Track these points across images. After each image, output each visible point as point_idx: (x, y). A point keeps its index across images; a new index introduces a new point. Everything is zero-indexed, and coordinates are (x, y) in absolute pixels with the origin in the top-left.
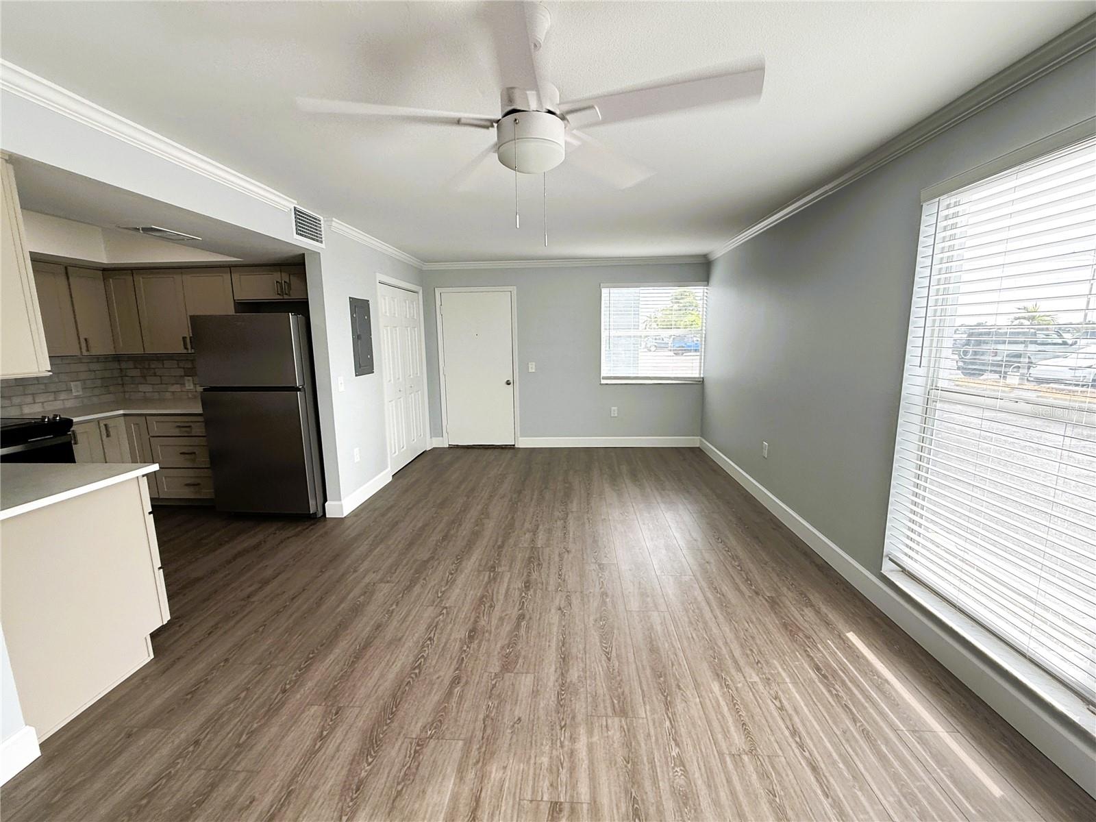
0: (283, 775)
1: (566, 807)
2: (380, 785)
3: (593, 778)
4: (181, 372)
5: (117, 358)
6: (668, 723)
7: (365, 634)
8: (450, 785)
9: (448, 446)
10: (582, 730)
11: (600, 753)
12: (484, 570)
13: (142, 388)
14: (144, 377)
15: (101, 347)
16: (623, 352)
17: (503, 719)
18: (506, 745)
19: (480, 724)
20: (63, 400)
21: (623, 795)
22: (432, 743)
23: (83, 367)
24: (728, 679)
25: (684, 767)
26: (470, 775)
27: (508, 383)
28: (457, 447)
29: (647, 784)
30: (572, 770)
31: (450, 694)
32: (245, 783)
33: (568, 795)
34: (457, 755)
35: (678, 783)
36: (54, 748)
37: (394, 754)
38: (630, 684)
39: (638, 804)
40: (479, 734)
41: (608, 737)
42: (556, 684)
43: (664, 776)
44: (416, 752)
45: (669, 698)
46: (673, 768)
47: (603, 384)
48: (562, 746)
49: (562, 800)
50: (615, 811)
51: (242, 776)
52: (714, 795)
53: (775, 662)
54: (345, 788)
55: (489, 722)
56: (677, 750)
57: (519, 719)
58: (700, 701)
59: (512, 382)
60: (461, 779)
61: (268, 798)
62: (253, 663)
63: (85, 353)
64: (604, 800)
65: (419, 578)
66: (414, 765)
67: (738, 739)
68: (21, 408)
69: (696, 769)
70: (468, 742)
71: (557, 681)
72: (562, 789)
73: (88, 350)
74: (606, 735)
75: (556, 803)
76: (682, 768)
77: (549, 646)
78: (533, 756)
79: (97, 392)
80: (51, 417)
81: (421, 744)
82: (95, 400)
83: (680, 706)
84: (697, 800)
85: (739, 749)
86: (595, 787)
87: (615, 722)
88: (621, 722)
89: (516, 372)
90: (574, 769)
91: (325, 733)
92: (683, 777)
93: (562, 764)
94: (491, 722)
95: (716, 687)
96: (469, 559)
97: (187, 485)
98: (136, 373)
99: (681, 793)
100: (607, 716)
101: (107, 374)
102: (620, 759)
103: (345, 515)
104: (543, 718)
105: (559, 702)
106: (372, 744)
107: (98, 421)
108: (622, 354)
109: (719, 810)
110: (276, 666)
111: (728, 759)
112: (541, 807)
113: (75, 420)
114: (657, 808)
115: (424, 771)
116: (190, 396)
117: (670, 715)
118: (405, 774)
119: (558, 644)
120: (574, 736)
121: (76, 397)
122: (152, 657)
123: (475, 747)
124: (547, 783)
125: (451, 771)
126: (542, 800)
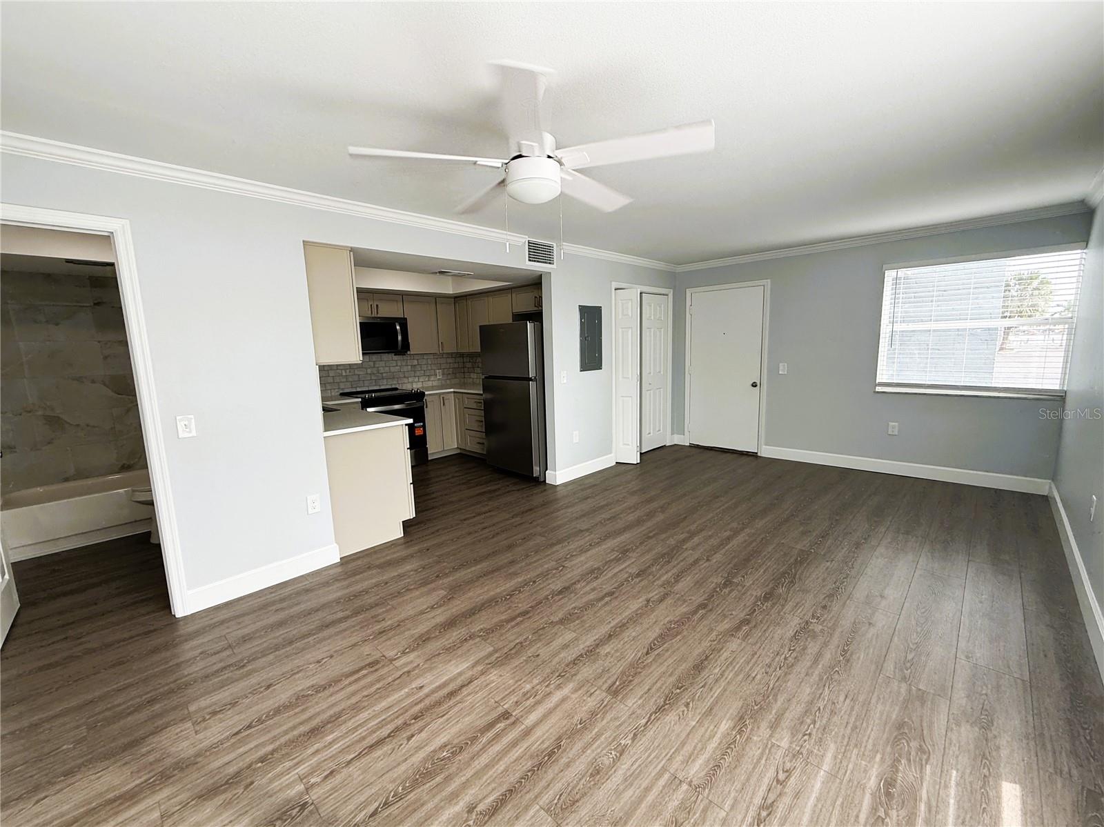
0: (403, 616)
1: (512, 720)
2: (433, 646)
3: (545, 716)
5: (462, 355)
6: (644, 721)
7: (500, 563)
8: (465, 665)
9: (688, 444)
10: (571, 686)
11: (567, 706)
12: (617, 551)
15: (450, 347)
16: (916, 352)
17: (528, 650)
18: (515, 665)
19: (512, 644)
21: (554, 738)
22: (478, 639)
23: (443, 361)
24: (750, 727)
25: (621, 755)
26: (480, 668)
27: (754, 385)
28: (698, 447)
29: (578, 746)
30: (538, 703)
31: (513, 619)
32: (387, 611)
33: (521, 714)
34: (483, 654)
35: (603, 760)
36: (345, 561)
37: (455, 634)
38: (645, 679)
39: (558, 751)
40: (506, 650)
41: (584, 700)
42: (587, 648)
43: (596, 749)
44: (465, 639)
45: (666, 707)
46: (611, 750)
47: (878, 392)
48: (547, 686)
49: (514, 714)
50: (538, 743)
51: (389, 607)
52: (621, 788)
53: (832, 747)
54: (421, 636)
55: (518, 647)
56: (630, 742)
57: (538, 655)
58: (694, 727)
59: (758, 384)
60: (473, 667)
61: (389, 622)
62: (437, 556)
63: (442, 351)
64: (538, 732)
65: (566, 540)
66: (459, 645)
67: (696, 770)
69: (629, 763)
70: (496, 651)
71: (588, 647)
72: (520, 708)
73: (444, 350)
74: (585, 698)
75: (509, 713)
76: (618, 755)
77: (610, 622)
78: (523, 680)
79: (449, 377)
80: (416, 390)
81: (472, 637)
82: (448, 382)
83: (671, 717)
84: (605, 780)
85: (687, 778)
86: (541, 721)
87: (600, 695)
88: (606, 697)
89: (765, 371)
90: (540, 703)
91: (435, 606)
92: (611, 760)
93: (536, 696)
94: (521, 647)
95: (725, 726)
96: (614, 539)
97: (479, 443)
98: (469, 365)
99: (597, 767)
100: (600, 688)
101: (456, 365)
102: (576, 718)
103: (558, 484)
104: (554, 663)
105: (574, 660)
106: (450, 624)
107: (440, 394)
108: (915, 354)
109: (613, 798)
110: (444, 562)
111: (667, 776)
112: (498, 709)
113: (426, 393)
114: (569, 762)
115: (460, 652)
117: (653, 718)
118: (450, 648)
119: (617, 624)
120: (561, 685)
121: (439, 380)
122: (403, 535)
123: (497, 655)
124: (515, 699)
125: (472, 659)
126: (502, 706)
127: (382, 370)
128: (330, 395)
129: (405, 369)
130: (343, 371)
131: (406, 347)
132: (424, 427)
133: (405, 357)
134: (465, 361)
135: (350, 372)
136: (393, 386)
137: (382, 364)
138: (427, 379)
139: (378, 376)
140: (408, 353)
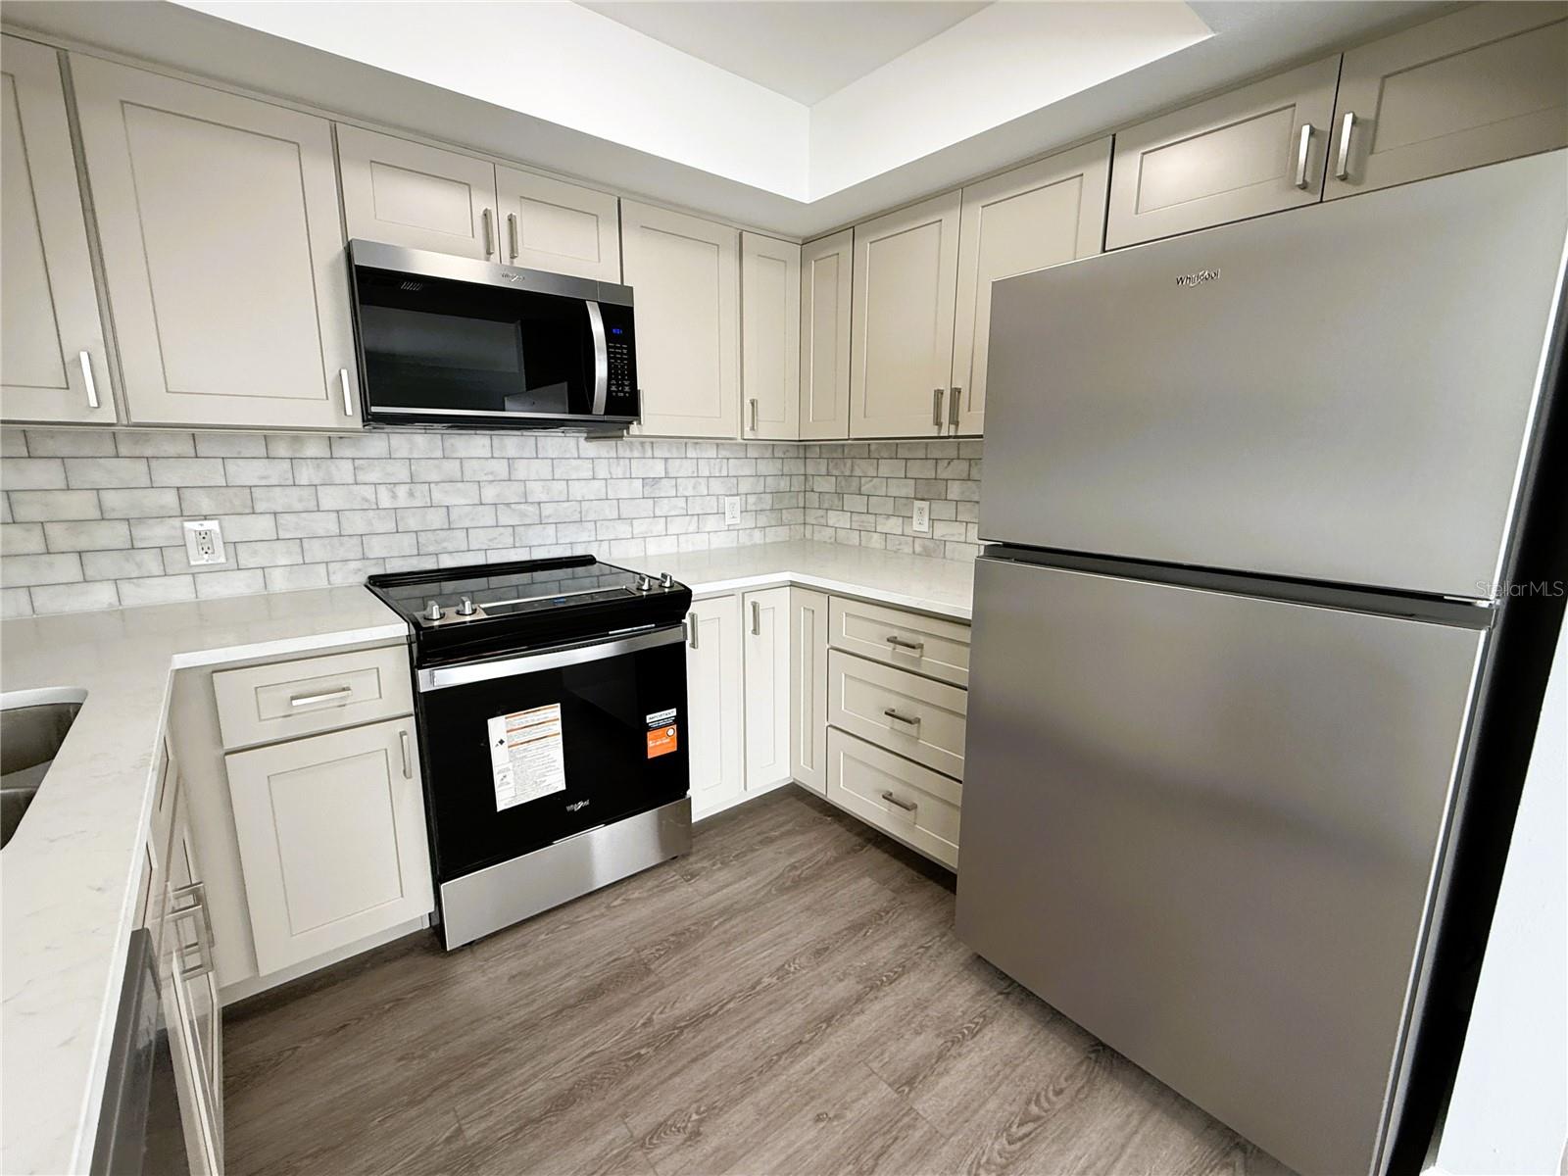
4: (908, 489)
5: (803, 448)
13: (834, 518)
14: (840, 495)
15: (779, 426)
20: (709, 533)
23: (746, 467)
63: (748, 435)
68: (645, 541)
73: (753, 429)
79: (763, 520)
82: (758, 537)
98: (825, 485)
101: (784, 484)
113: (697, 591)
116: (918, 549)
121: (729, 529)
127: (537, 492)
128: (324, 584)
129: (624, 490)
130: (383, 492)
131: (625, 404)
132: (681, 722)
133: (622, 448)
134: (810, 471)
135: (411, 494)
136: (579, 551)
137: (541, 468)
138: (693, 528)
139: (523, 515)
140: (634, 429)
